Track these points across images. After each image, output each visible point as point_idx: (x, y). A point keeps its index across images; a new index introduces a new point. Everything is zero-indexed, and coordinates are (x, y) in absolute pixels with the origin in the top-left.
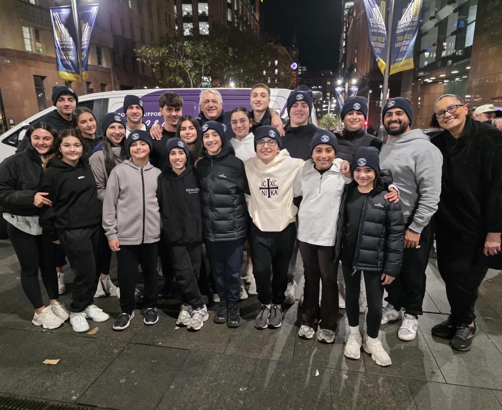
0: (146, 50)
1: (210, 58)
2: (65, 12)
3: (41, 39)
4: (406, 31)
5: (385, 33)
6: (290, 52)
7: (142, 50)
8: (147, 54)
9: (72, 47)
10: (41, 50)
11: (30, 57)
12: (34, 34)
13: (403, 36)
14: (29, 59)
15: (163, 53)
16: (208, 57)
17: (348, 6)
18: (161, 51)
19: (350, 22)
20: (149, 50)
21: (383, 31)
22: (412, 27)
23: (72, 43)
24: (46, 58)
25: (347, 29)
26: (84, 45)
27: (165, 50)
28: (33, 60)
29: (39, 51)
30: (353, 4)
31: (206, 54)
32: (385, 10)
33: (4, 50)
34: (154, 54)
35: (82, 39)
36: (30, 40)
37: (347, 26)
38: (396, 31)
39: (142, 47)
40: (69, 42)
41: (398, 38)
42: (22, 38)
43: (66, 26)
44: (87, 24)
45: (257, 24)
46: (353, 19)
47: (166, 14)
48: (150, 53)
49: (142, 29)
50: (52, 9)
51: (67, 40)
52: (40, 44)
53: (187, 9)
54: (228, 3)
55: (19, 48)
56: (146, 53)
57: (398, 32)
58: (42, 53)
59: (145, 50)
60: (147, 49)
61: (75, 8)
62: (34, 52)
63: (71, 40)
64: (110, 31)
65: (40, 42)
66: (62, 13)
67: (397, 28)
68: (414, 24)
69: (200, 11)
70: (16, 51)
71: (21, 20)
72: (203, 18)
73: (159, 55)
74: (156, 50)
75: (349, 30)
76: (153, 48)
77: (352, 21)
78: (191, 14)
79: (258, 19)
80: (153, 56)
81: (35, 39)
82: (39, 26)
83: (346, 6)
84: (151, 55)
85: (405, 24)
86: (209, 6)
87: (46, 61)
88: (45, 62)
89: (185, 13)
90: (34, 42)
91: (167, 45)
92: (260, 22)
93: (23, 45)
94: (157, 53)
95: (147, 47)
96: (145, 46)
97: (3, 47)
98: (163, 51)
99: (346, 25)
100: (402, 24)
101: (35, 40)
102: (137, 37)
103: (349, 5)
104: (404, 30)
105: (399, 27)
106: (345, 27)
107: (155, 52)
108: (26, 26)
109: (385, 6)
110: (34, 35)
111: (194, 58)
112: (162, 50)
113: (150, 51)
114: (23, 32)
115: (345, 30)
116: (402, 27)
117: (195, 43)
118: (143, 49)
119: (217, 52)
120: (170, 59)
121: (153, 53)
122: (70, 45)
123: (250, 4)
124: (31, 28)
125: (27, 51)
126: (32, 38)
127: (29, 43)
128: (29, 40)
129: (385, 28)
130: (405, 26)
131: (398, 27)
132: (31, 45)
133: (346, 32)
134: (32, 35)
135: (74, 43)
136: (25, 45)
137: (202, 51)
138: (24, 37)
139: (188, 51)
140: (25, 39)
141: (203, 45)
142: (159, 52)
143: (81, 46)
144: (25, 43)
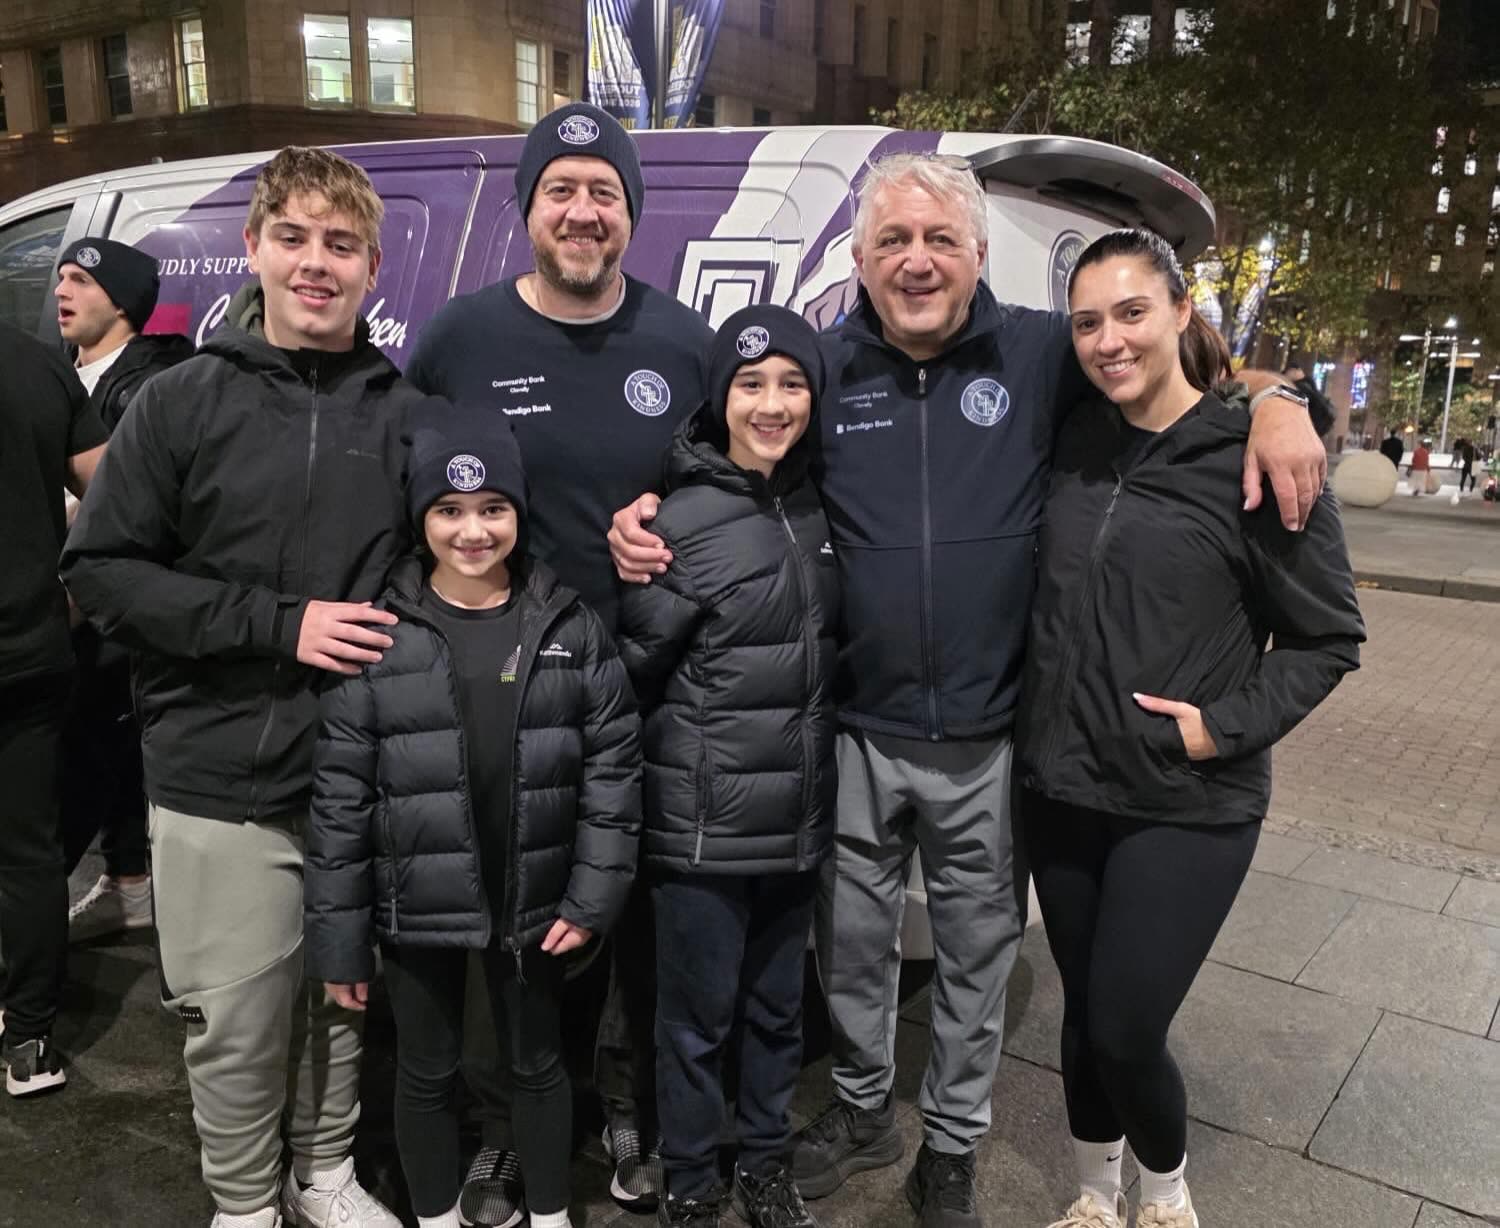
0: (911, 110)
1: (1150, 133)
3: (573, 83)
7: (898, 112)
8: (912, 126)
9: (638, 104)
12: (551, 66)
15: (971, 121)
16: (1142, 129)
18: (964, 113)
20: (920, 109)
23: (637, 88)
26: (674, 95)
27: (982, 108)
34: (936, 125)
35: (673, 71)
36: (538, 86)
39: (896, 101)
40: (630, 85)
42: (512, 79)
44: (693, 17)
48: (923, 122)
51: (623, 80)
55: (495, 115)
56: (911, 123)
59: (907, 112)
60: (915, 107)
63: (637, 76)
64: (810, 48)
65: (566, 95)
70: (487, 124)
71: (515, 22)
74: (947, 108)
76: (937, 104)
81: (551, 83)
82: (569, 38)
90: (548, 94)
91: (990, 90)
93: (512, 101)
94: (949, 121)
95: (915, 100)
96: (908, 97)
97: (449, 112)
98: (973, 112)
101: (551, 87)
102: (909, 69)
107: (940, 115)
108: (530, 41)
110: (552, 72)
112: (968, 110)
113: (924, 114)
114: (516, 59)
122: (632, 97)
124: (543, 49)
125: (519, 122)
126: (544, 82)
127: (533, 100)
128: (533, 89)
132: (538, 105)
134: (544, 70)
135: (644, 89)
136: (520, 105)
137: (1117, 106)
138: (519, 76)
139: (1062, 109)
140: (519, 84)
141: (1126, 83)
142: (958, 115)
143: (665, 97)
144: (519, 98)
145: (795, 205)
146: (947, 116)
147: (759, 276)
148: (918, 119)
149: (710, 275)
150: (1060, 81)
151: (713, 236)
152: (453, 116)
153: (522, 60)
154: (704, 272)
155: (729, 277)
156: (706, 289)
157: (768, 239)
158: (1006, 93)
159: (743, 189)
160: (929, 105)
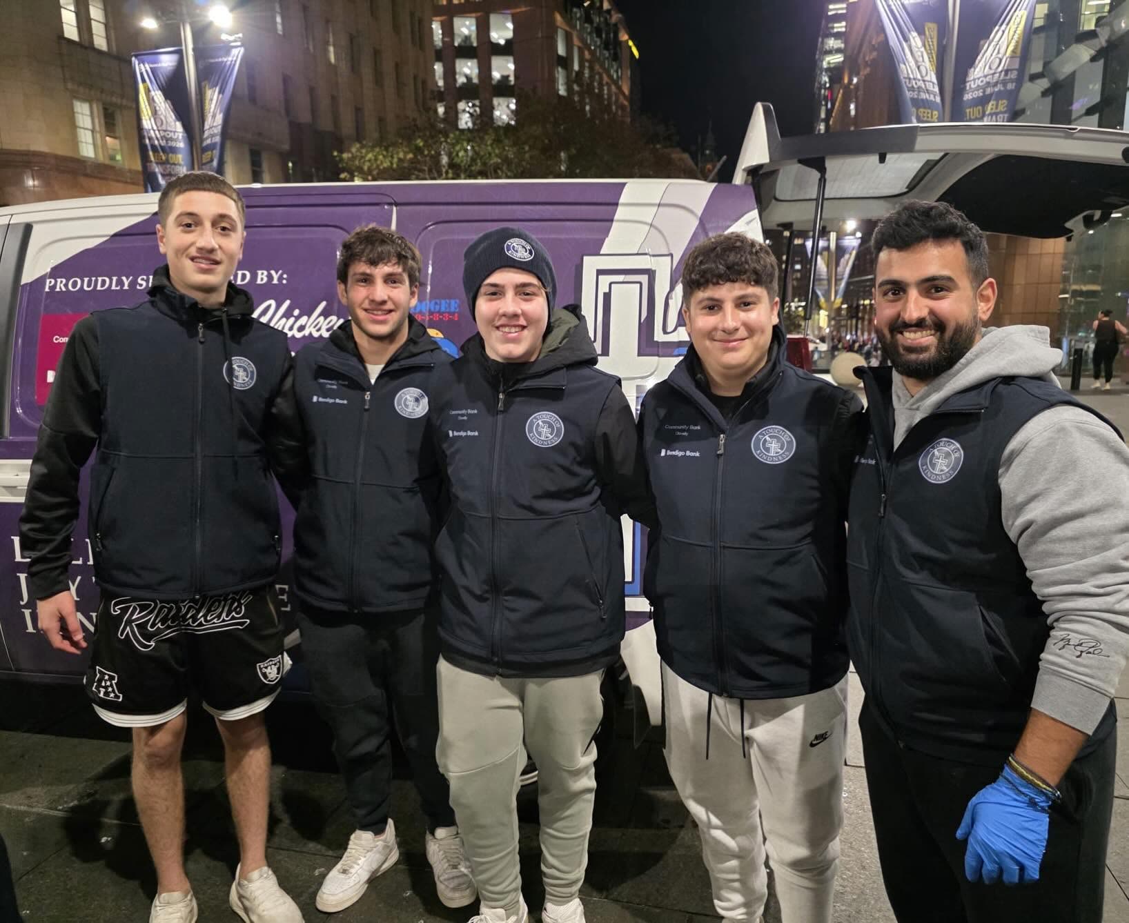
0: (361, 153)
1: (509, 170)
2: (167, 62)
3: (120, 130)
4: (991, 95)
5: (938, 99)
6: (700, 165)
7: (352, 154)
8: (364, 162)
9: (181, 145)
10: (119, 157)
11: (88, 171)
12: (102, 117)
13: (980, 108)
14: (86, 175)
15: (400, 160)
16: (504, 168)
17: (829, 63)
18: (395, 156)
19: (835, 96)
20: (367, 153)
21: (932, 96)
22: (1004, 83)
23: (181, 135)
24: (128, 174)
25: (829, 113)
27: (406, 153)
28: (96, 177)
29: (113, 158)
30: (842, 59)
31: (499, 161)
32: (935, 43)
33: (26, 155)
34: (379, 162)
36: (93, 131)
37: (829, 106)
38: (962, 96)
39: (352, 147)
40: (175, 132)
41: (968, 111)
42: (73, 126)
43: (167, 95)
44: (218, 88)
45: (626, 103)
46: (841, 91)
47: (415, 78)
48: (370, 161)
49: (358, 110)
50: (136, 56)
51: (169, 129)
52: (117, 142)
53: (467, 71)
54: (560, 57)
55: (62, 151)
56: (362, 161)
57: (967, 97)
58: (121, 162)
59: (359, 154)
60: (364, 151)
61: (191, 53)
62: (101, 159)
63: (179, 127)
64: (283, 112)
65: (115, 138)
66: (159, 65)
67: (966, 87)
68: (1008, 77)
69: (496, 75)
70: (56, 157)
71: (70, 86)
72: (503, 89)
73: (392, 163)
74: (385, 153)
75: (833, 115)
76: (377, 150)
77: (840, 96)
78: (475, 81)
79: (627, 92)
80: (378, 166)
81: (103, 129)
82: (114, 99)
83: (825, 65)
84: (372, 165)
85: (985, 76)
86: (515, 63)
87: (129, 180)
88: (126, 182)
89: (461, 80)
90: (101, 137)
91: (409, 143)
92: (631, 99)
93: (75, 141)
94: (387, 160)
95: (363, 147)
96: (358, 145)
97: (24, 148)
98: (401, 155)
99: (826, 105)
100: (979, 79)
101: (103, 132)
102: (347, 127)
103: (832, 62)
104: (984, 92)
105: (971, 85)
106: (823, 108)
107: (381, 157)
108: (84, 100)
109: (935, 34)
110: (103, 122)
111: (471, 171)
112: (398, 154)
113: (370, 156)
114: (73, 113)
115: (823, 115)
116: (978, 86)
117: (474, 137)
118: (354, 150)
119: (527, 156)
120: (416, 173)
121: (376, 160)
122: (176, 140)
123: (608, 58)
124: (95, 106)
125: (83, 157)
126: (97, 128)
127: (90, 140)
128: (89, 134)
129: (937, 89)
130: (988, 83)
131: (968, 84)
132: (94, 144)
133: (827, 120)
134: (96, 121)
135: (185, 135)
136: (80, 144)
137: (490, 154)
138: (77, 124)
139: (457, 155)
140: (78, 130)
141: (494, 140)
142: (392, 157)
143: (202, 140)
144: (79, 139)
145: (660, 232)
146: (384, 156)
147: (644, 279)
148: (367, 158)
149: (605, 280)
150: (453, 138)
151: (602, 252)
152: (29, 151)
153: (78, 113)
154: (600, 277)
155: (621, 280)
156: (604, 288)
157: (646, 254)
158: (421, 144)
159: (618, 221)
160: (372, 151)
